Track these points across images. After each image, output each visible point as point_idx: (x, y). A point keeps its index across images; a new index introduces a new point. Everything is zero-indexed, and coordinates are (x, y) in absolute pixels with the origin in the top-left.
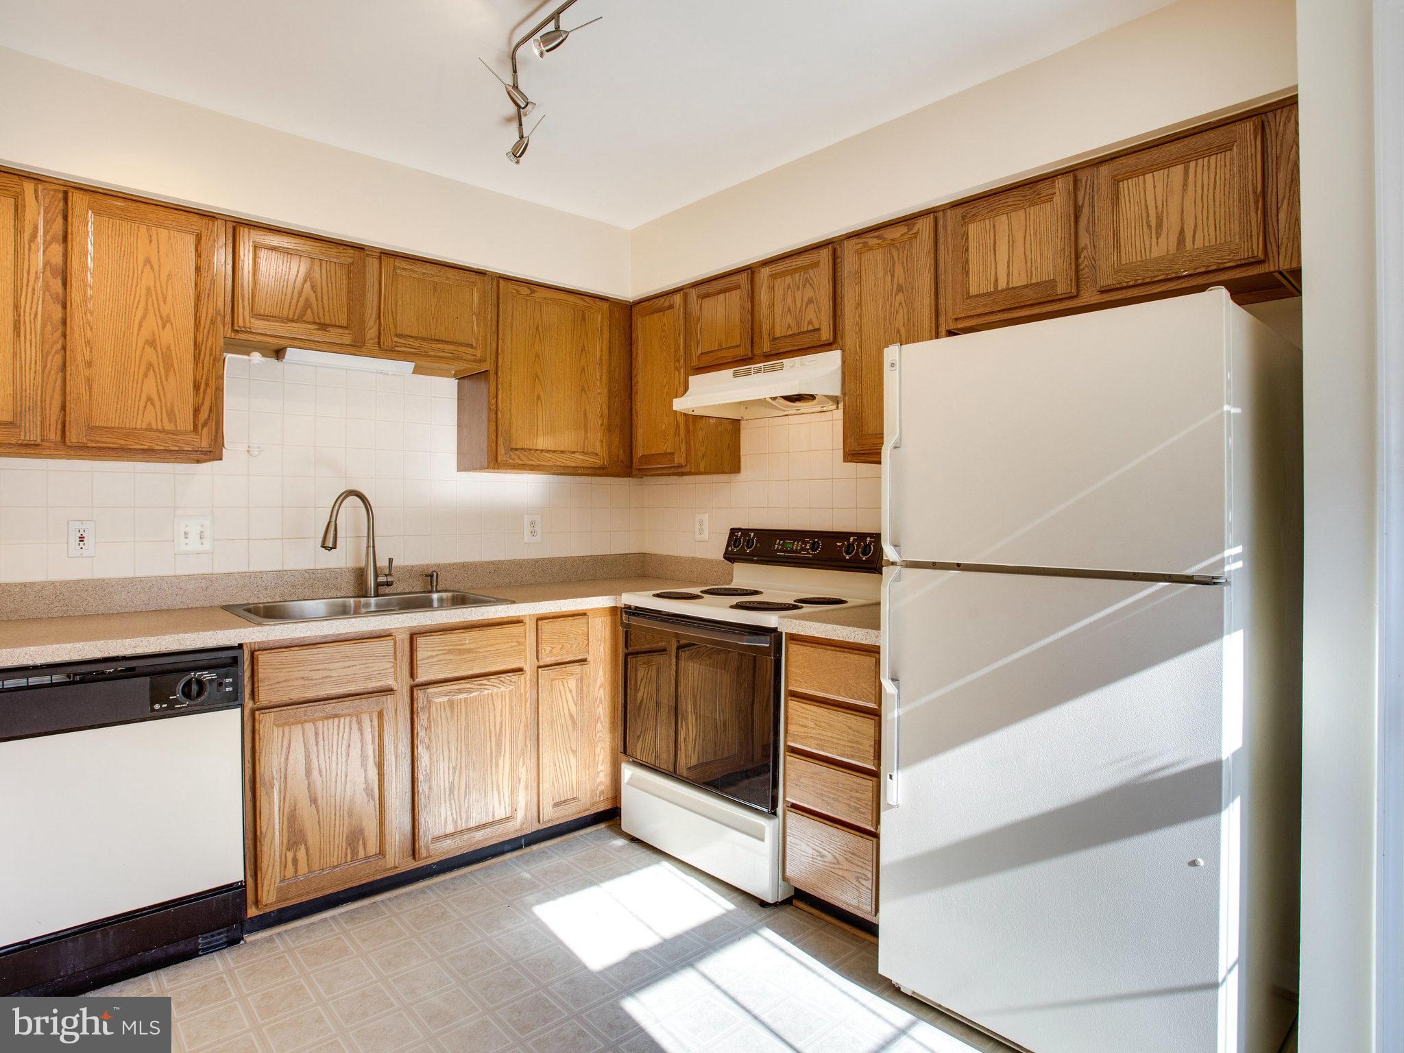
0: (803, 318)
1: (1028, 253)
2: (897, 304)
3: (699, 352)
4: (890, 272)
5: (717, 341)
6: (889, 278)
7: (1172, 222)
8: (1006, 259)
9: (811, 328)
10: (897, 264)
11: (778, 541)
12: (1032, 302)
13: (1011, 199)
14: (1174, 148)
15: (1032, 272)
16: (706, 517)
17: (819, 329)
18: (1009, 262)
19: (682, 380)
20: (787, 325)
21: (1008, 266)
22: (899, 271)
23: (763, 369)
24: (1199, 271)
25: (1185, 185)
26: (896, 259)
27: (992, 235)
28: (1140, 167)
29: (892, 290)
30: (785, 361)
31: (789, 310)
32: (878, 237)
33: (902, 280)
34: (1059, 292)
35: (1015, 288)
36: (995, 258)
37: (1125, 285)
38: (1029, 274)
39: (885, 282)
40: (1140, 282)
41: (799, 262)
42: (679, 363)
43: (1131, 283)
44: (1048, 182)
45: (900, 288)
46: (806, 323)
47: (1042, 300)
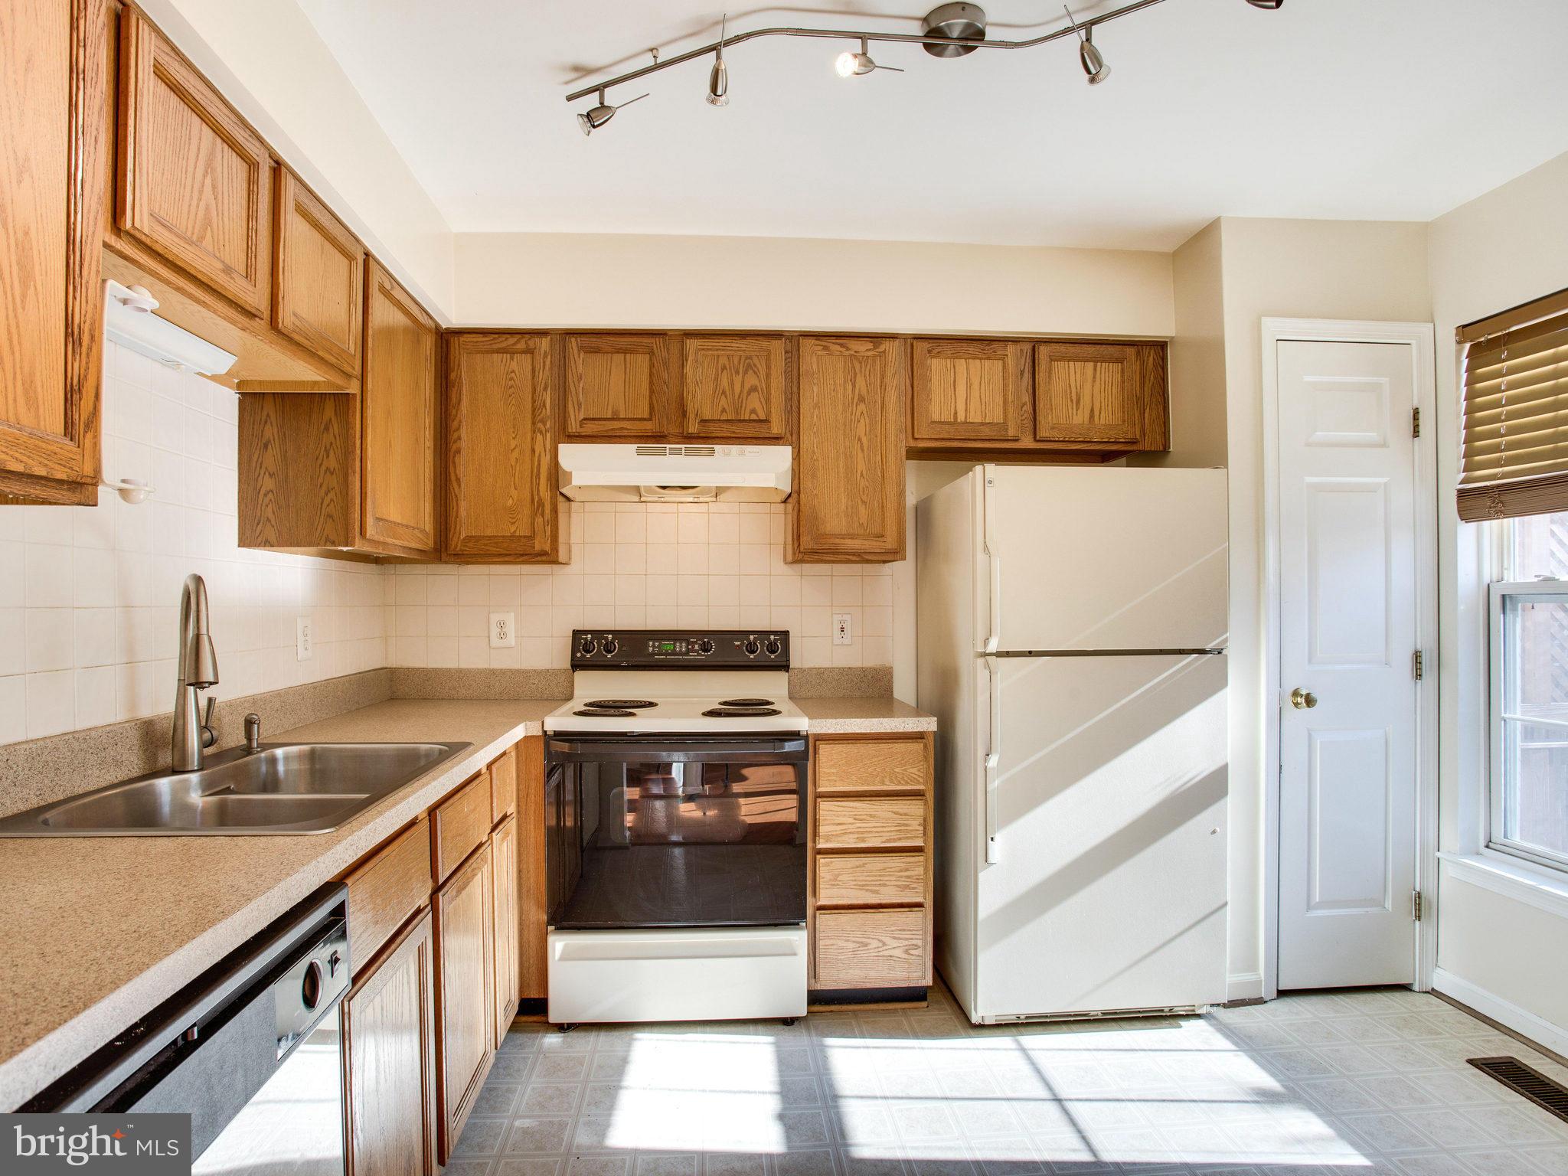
0: (744, 405)
1: (983, 397)
2: (858, 413)
3: (582, 416)
4: (851, 380)
5: (610, 408)
6: (849, 387)
7: (1086, 400)
8: (965, 398)
9: (753, 417)
10: (858, 375)
11: (651, 643)
12: (987, 438)
13: (972, 348)
14: (1091, 349)
15: (986, 413)
16: (510, 619)
17: (766, 421)
18: (966, 400)
19: (548, 447)
20: (720, 409)
21: (966, 404)
22: (860, 382)
23: (683, 451)
24: (1104, 440)
25: (1094, 377)
26: (857, 370)
27: (952, 374)
28: (1068, 355)
29: (853, 399)
30: (716, 447)
31: (724, 392)
32: (841, 345)
33: (864, 392)
34: (1010, 434)
35: (972, 423)
36: (955, 394)
37: (1057, 439)
38: (984, 414)
39: (845, 389)
40: (1067, 439)
41: (742, 345)
42: (545, 425)
43: (1061, 439)
44: (1002, 344)
45: (862, 399)
46: (748, 411)
47: (996, 438)
